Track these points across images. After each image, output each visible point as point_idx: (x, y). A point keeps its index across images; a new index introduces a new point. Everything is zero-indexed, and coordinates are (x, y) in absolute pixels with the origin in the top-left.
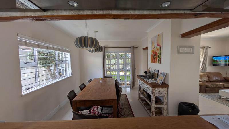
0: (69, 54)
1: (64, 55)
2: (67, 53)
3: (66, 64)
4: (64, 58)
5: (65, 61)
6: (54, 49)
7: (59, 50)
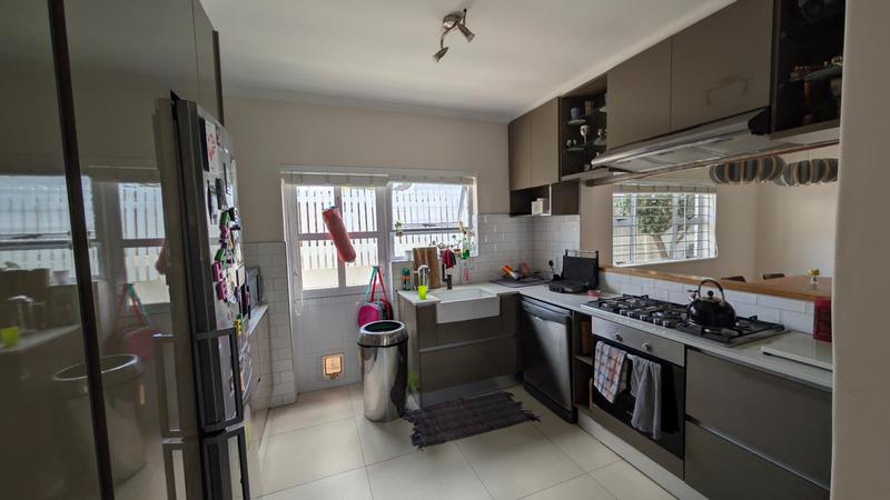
0: (713, 196)
1: (697, 200)
2: (706, 196)
3: (701, 224)
4: (697, 209)
5: (701, 215)
6: (668, 189)
7: (681, 189)
